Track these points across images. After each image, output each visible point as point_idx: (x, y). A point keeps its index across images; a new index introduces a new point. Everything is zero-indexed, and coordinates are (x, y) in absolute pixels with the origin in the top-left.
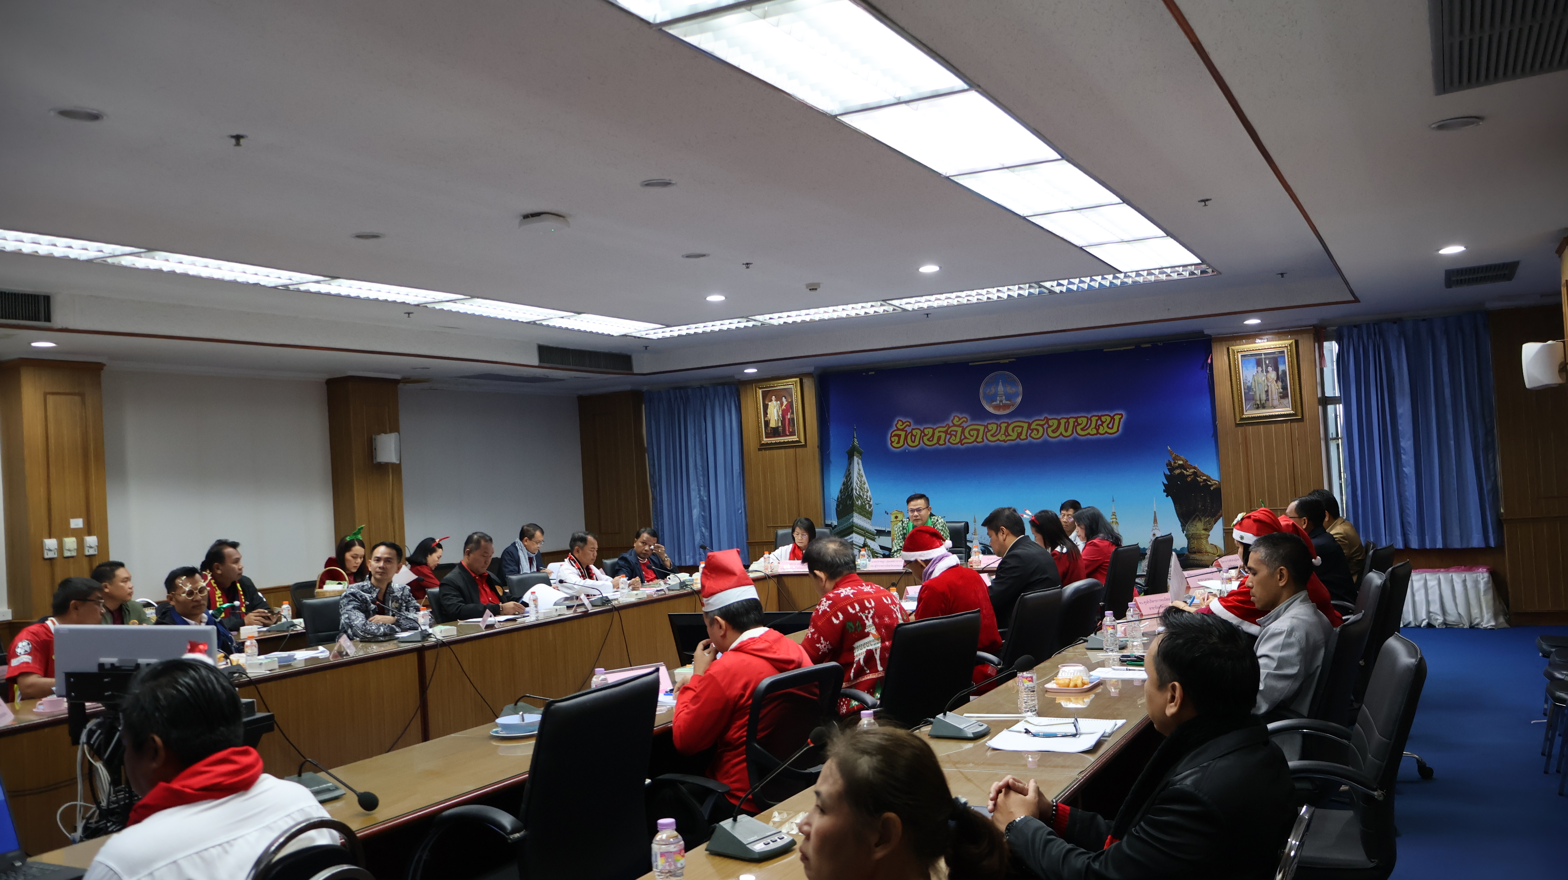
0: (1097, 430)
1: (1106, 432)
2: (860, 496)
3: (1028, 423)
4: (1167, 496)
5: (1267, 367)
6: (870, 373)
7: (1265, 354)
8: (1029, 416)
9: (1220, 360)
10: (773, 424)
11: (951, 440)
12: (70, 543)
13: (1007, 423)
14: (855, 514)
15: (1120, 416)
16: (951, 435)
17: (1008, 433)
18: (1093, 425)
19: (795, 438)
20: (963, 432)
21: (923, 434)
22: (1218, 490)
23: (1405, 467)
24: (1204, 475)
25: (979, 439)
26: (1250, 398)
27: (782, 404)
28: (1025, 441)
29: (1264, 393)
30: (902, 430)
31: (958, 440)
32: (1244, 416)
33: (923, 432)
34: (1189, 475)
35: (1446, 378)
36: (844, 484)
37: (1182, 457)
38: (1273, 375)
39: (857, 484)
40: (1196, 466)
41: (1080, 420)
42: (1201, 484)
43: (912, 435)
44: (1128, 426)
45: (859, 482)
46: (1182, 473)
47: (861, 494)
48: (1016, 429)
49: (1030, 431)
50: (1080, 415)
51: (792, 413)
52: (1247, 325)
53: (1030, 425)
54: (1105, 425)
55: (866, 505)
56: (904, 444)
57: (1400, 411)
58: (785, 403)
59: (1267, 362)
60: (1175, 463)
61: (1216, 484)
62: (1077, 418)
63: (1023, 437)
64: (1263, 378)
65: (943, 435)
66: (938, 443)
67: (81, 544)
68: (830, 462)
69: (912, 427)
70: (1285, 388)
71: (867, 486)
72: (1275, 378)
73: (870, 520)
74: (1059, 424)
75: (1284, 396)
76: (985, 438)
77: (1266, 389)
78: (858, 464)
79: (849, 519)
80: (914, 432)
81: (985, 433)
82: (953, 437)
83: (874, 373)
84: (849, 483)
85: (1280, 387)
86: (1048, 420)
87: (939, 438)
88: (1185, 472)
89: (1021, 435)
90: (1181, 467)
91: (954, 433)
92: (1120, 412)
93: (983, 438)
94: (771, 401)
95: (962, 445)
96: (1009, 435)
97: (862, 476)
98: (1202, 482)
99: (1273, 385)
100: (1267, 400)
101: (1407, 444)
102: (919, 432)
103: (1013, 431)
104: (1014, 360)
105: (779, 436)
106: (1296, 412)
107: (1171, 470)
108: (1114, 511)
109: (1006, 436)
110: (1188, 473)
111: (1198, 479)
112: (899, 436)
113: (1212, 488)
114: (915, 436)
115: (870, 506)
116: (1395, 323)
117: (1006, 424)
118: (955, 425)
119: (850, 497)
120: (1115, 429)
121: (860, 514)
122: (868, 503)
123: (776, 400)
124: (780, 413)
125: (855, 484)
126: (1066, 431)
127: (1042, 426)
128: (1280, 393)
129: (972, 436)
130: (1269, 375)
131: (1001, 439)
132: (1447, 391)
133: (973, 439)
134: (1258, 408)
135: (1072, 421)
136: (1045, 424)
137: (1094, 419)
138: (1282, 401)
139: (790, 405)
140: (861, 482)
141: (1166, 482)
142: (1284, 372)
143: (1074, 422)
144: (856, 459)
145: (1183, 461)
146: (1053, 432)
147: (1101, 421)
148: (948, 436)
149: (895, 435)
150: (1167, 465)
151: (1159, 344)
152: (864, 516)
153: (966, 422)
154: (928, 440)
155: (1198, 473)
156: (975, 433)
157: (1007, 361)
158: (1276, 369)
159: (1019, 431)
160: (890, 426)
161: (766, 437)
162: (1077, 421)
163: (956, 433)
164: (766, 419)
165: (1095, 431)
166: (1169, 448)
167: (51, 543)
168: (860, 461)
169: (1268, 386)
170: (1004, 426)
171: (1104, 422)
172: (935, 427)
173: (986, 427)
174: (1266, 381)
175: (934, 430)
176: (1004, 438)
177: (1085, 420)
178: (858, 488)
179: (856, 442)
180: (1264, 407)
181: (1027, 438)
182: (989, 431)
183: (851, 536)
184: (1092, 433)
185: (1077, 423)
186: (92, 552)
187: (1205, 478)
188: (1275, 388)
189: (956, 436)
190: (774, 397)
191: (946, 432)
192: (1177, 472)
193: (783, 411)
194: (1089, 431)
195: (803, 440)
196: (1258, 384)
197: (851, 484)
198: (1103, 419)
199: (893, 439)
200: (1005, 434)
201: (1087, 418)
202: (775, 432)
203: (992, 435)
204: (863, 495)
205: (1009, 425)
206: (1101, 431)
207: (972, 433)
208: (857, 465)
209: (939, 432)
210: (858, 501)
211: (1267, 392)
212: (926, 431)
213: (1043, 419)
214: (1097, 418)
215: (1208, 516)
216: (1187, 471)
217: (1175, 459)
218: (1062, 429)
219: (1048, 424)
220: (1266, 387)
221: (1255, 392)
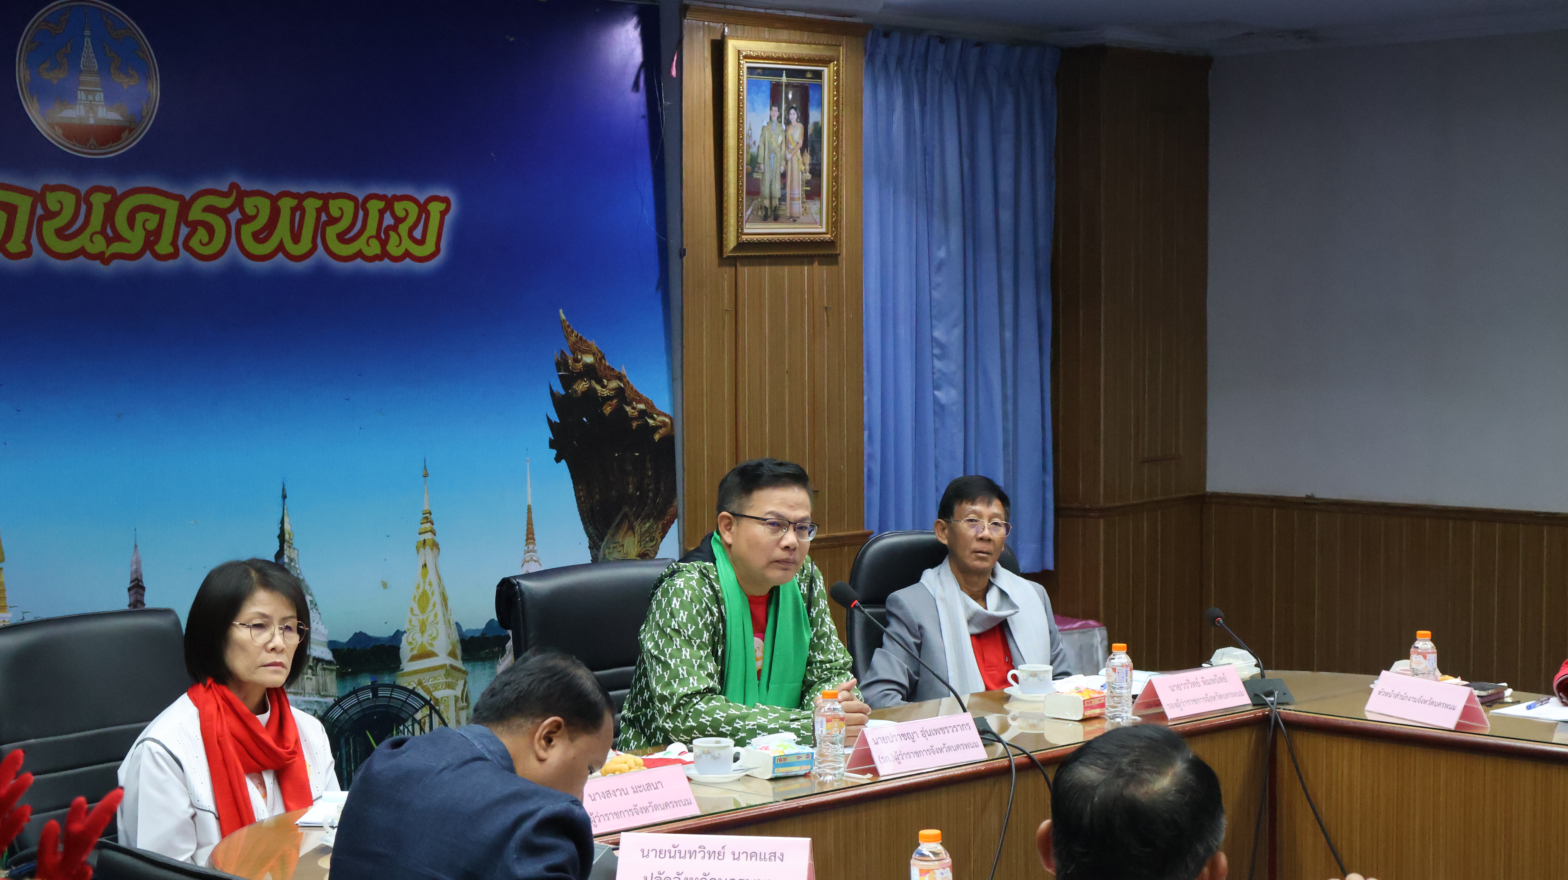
1: (407, 254)
3: (181, 198)
4: (558, 459)
5: (788, 111)
7: (791, 73)
9: (696, 73)
13: (112, 191)
15: (442, 206)
17: (114, 229)
18: (371, 229)
22: (669, 442)
24: (641, 400)
25: (17, 244)
26: (753, 190)
28: (171, 263)
29: (778, 177)
32: (743, 238)
34: (609, 398)
37: (593, 343)
38: (796, 133)
40: (624, 371)
41: (334, 207)
42: (635, 424)
46: (591, 391)
48: (140, 217)
49: (184, 231)
50: (334, 190)
53: (185, 207)
54: (403, 228)
59: (790, 96)
60: (577, 361)
61: (664, 424)
62: (326, 198)
63: (164, 247)
64: (781, 139)
70: (816, 171)
72: (802, 142)
74: (275, 213)
75: (813, 192)
76: (33, 238)
77: (782, 169)
81: (36, 223)
85: (808, 167)
86: (242, 195)
88: (598, 387)
89: (157, 238)
90: (590, 372)
92: (442, 194)
93: (27, 241)
96: (118, 237)
98: (636, 419)
99: (796, 159)
100: (783, 198)
103: (131, 226)
106: (829, 236)
107: (568, 381)
108: (426, 508)
109: (109, 241)
110: (605, 393)
111: (628, 409)
113: (657, 437)
117: (107, 198)
120: (429, 246)
126: (296, 238)
127: (223, 213)
128: (808, 183)
130: (790, 132)
131: (92, 249)
134: (765, 219)
135: (311, 205)
136: (230, 209)
137: (375, 206)
138: (810, 203)
141: (555, 418)
142: (818, 130)
143: (319, 211)
145: (594, 354)
146: (258, 237)
147: (393, 215)
150: (559, 365)
155: (628, 392)
156: (3, 217)
158: (804, 119)
159: (151, 226)
162: (325, 208)
165: (374, 248)
166: (563, 317)
169: (787, 161)
170: (99, 200)
171: (403, 219)
173: (39, 198)
174: (784, 147)
176: (99, 245)
177: (348, 206)
180: (776, 219)
181: (175, 255)
182: (50, 215)
184: (367, 252)
185: (327, 213)
187: (642, 406)
188: (799, 168)
192: (581, 386)
194: (360, 244)
196: (771, 151)
198: (399, 208)
200: (103, 232)
201: (354, 199)
203: (61, 233)
205: (116, 199)
206: (392, 247)
211: (784, 176)
213: (225, 188)
214: (381, 205)
215: (648, 517)
216: (604, 386)
217: (579, 347)
218: (283, 231)
219: (242, 211)
220: (783, 163)
221: (763, 173)
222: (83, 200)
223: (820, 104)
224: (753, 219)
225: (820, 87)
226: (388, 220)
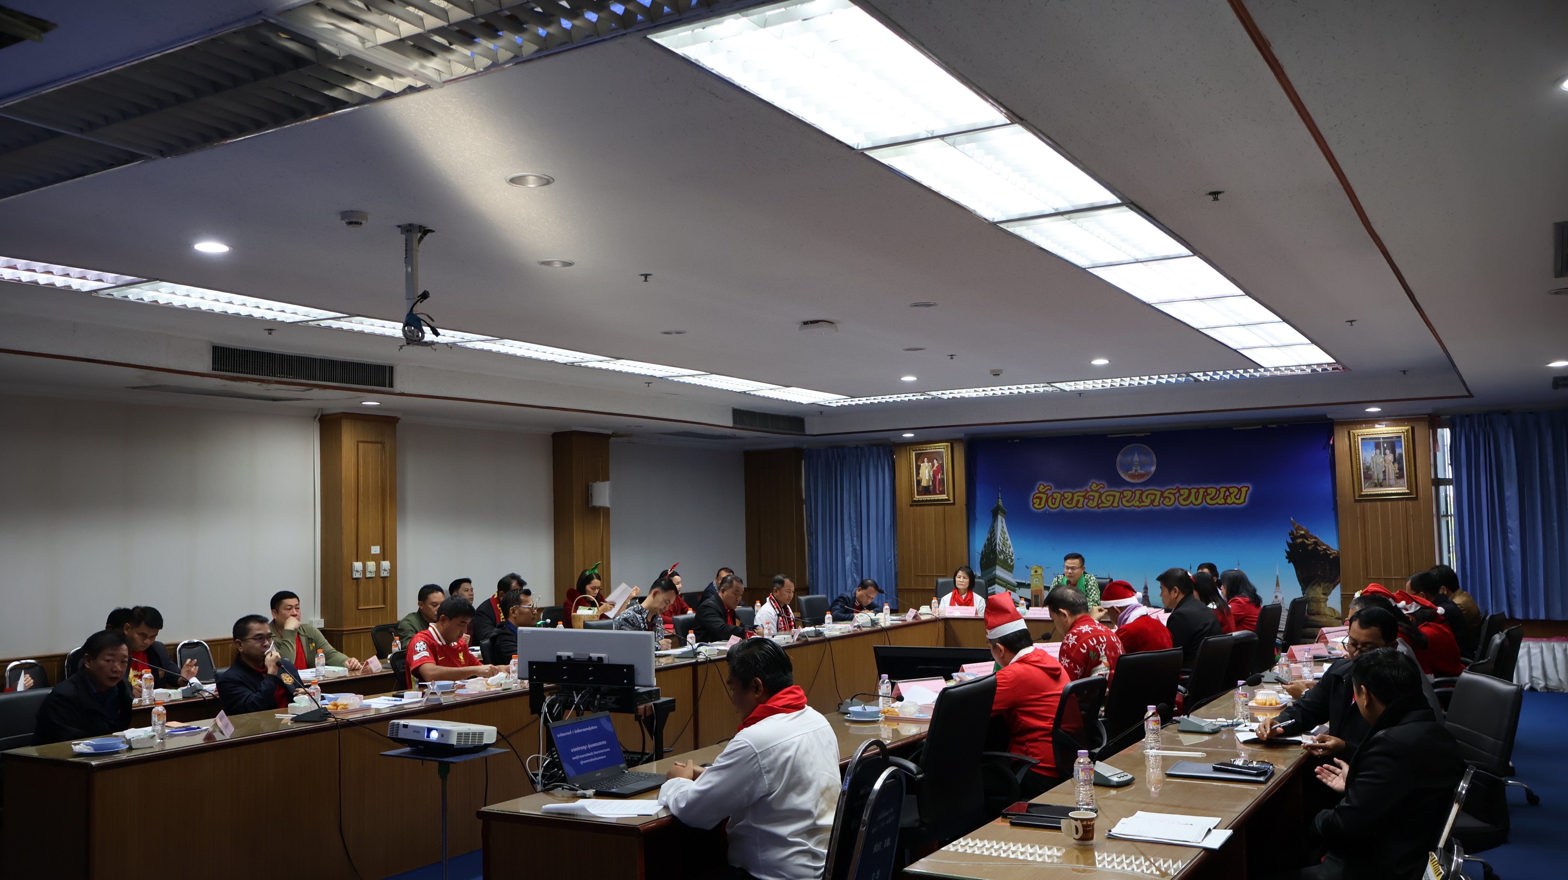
0: (1225, 500)
1: (1234, 503)
2: (1003, 550)
3: (1161, 491)
4: (1289, 562)
5: (1385, 449)
6: (1015, 441)
7: (1383, 438)
8: (1162, 485)
9: (1341, 442)
10: (924, 483)
11: (1089, 504)
12: (371, 565)
13: (1141, 490)
14: (998, 567)
15: (1247, 489)
16: (1089, 499)
17: (1142, 499)
18: (1222, 495)
19: (944, 497)
20: (1100, 497)
21: (1062, 498)
22: (1337, 559)
23: (1511, 545)
24: (1324, 545)
25: (1115, 504)
26: (1368, 477)
27: (933, 465)
28: (1158, 508)
29: (1382, 472)
30: (1044, 493)
31: (1095, 504)
32: (1363, 493)
33: (1062, 495)
35: (1551, 466)
36: (988, 540)
37: (1304, 527)
38: (1390, 457)
39: (1000, 540)
40: (1317, 536)
41: (1209, 491)
42: (1321, 553)
43: (1053, 498)
44: (1254, 499)
45: (1002, 539)
46: (1303, 542)
47: (1004, 549)
48: (1149, 496)
49: (1162, 499)
50: (1209, 486)
51: (943, 474)
52: (1367, 412)
53: (1162, 493)
54: (1232, 496)
55: (1008, 559)
56: (1045, 506)
57: (1508, 494)
58: (936, 465)
59: (1385, 445)
60: (1297, 533)
61: (1335, 553)
62: (1206, 489)
63: (1156, 503)
64: (1381, 460)
65: (1082, 499)
66: (1076, 506)
67: (378, 566)
68: (975, 519)
69: (1053, 490)
70: (1401, 469)
71: (1009, 542)
72: (1393, 460)
73: (1011, 572)
74: (1190, 493)
75: (1400, 476)
76: (1120, 503)
77: (1383, 470)
78: (1002, 522)
79: (992, 572)
80: (1055, 496)
81: (1121, 499)
82: (1091, 501)
83: (1018, 441)
84: (993, 539)
85: (1397, 468)
86: (1179, 489)
87: (1078, 501)
88: (1306, 541)
89: (1154, 501)
90: (1302, 536)
91: (1092, 498)
92: (1247, 485)
93: (1118, 503)
94: (923, 462)
95: (1099, 508)
96: (1143, 501)
97: (1005, 533)
98: (1322, 551)
99: (1390, 467)
100: (1385, 479)
101: (1513, 523)
102: (1059, 496)
103: (1147, 498)
104: (1149, 434)
105: (930, 494)
106: (1411, 491)
107: (1294, 538)
109: (1140, 503)
110: (1309, 543)
111: (1319, 548)
112: (1041, 498)
113: (1331, 557)
114: (1055, 499)
115: (1012, 561)
116: (1504, 414)
117: (1140, 492)
118: (1092, 491)
119: (994, 551)
120: (1242, 500)
121: (1002, 567)
122: (1011, 558)
123: (928, 462)
124: (931, 473)
125: (998, 540)
126: (1196, 499)
127: (1174, 494)
128: (1397, 474)
129: (1109, 501)
130: (1386, 457)
131: (1135, 505)
132: (1552, 479)
133: (1109, 504)
134: (1376, 486)
135: (1201, 491)
136: (1176, 493)
137: (1223, 490)
138: (1398, 481)
139: (941, 467)
140: (1004, 538)
141: (1288, 550)
142: (1401, 455)
143: (1204, 492)
144: (1000, 517)
145: (1305, 531)
146: (1184, 500)
147: (1229, 492)
148: (1086, 501)
149: (1037, 498)
150: (1290, 534)
151: (1285, 425)
152: (1006, 569)
153: (1103, 488)
154: (1068, 503)
155: (1319, 543)
156: (1112, 498)
157: (1143, 435)
158: (1393, 452)
159: (1152, 498)
160: (1032, 489)
161: (917, 495)
162: (1206, 491)
163: (1094, 498)
164: (918, 478)
165: (1223, 501)
166: (1292, 520)
167: (358, 565)
168: (1004, 520)
170: (1138, 493)
171: (1232, 493)
172: (1074, 492)
173: (1122, 493)
174: (1383, 462)
175: (1073, 494)
176: (1138, 504)
177: (1214, 491)
178: (1001, 544)
179: (1000, 502)
180: (1381, 486)
181: (1159, 505)
182: (1124, 497)
183: (993, 587)
184: (1220, 502)
185: (1207, 493)
186: (385, 574)
187: (1325, 547)
188: (1392, 469)
189: (1093, 500)
190: (926, 459)
191: (1084, 497)
192: (1300, 540)
193: (934, 472)
194: (1218, 501)
195: (951, 498)
196: (1376, 464)
197: (994, 540)
198: (1231, 490)
199: (1035, 501)
200: (1139, 500)
201: (1216, 488)
202: (926, 490)
203: (1127, 501)
204: (1006, 550)
205: (1143, 492)
206: (1229, 501)
207: (1108, 498)
208: (1001, 524)
209: (1078, 496)
210: (1001, 556)
212: (1066, 495)
213: (1175, 488)
214: (1225, 489)
215: (1327, 582)
216: (1308, 540)
217: (1297, 529)
218: (1192, 498)
219: (1180, 493)
220: (1384, 468)
221: (1374, 472)
222: (1134, 493)
223: (1401, 447)
224: (1369, 487)
225: (1401, 441)
226: (1227, 493)
